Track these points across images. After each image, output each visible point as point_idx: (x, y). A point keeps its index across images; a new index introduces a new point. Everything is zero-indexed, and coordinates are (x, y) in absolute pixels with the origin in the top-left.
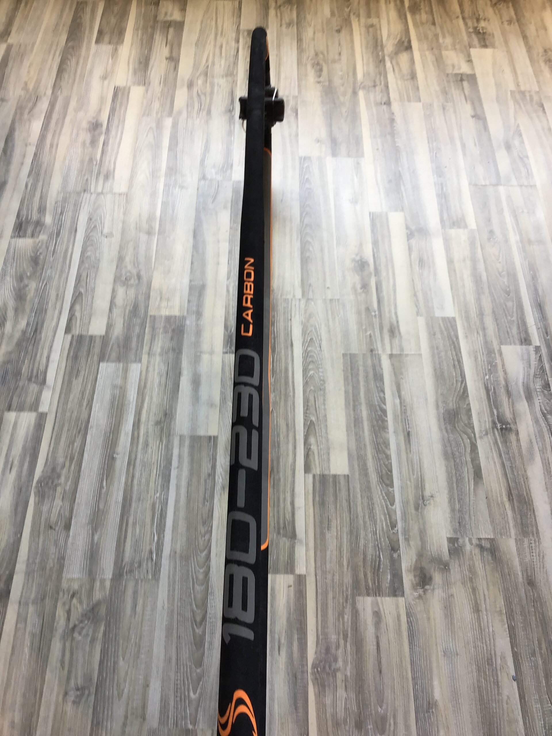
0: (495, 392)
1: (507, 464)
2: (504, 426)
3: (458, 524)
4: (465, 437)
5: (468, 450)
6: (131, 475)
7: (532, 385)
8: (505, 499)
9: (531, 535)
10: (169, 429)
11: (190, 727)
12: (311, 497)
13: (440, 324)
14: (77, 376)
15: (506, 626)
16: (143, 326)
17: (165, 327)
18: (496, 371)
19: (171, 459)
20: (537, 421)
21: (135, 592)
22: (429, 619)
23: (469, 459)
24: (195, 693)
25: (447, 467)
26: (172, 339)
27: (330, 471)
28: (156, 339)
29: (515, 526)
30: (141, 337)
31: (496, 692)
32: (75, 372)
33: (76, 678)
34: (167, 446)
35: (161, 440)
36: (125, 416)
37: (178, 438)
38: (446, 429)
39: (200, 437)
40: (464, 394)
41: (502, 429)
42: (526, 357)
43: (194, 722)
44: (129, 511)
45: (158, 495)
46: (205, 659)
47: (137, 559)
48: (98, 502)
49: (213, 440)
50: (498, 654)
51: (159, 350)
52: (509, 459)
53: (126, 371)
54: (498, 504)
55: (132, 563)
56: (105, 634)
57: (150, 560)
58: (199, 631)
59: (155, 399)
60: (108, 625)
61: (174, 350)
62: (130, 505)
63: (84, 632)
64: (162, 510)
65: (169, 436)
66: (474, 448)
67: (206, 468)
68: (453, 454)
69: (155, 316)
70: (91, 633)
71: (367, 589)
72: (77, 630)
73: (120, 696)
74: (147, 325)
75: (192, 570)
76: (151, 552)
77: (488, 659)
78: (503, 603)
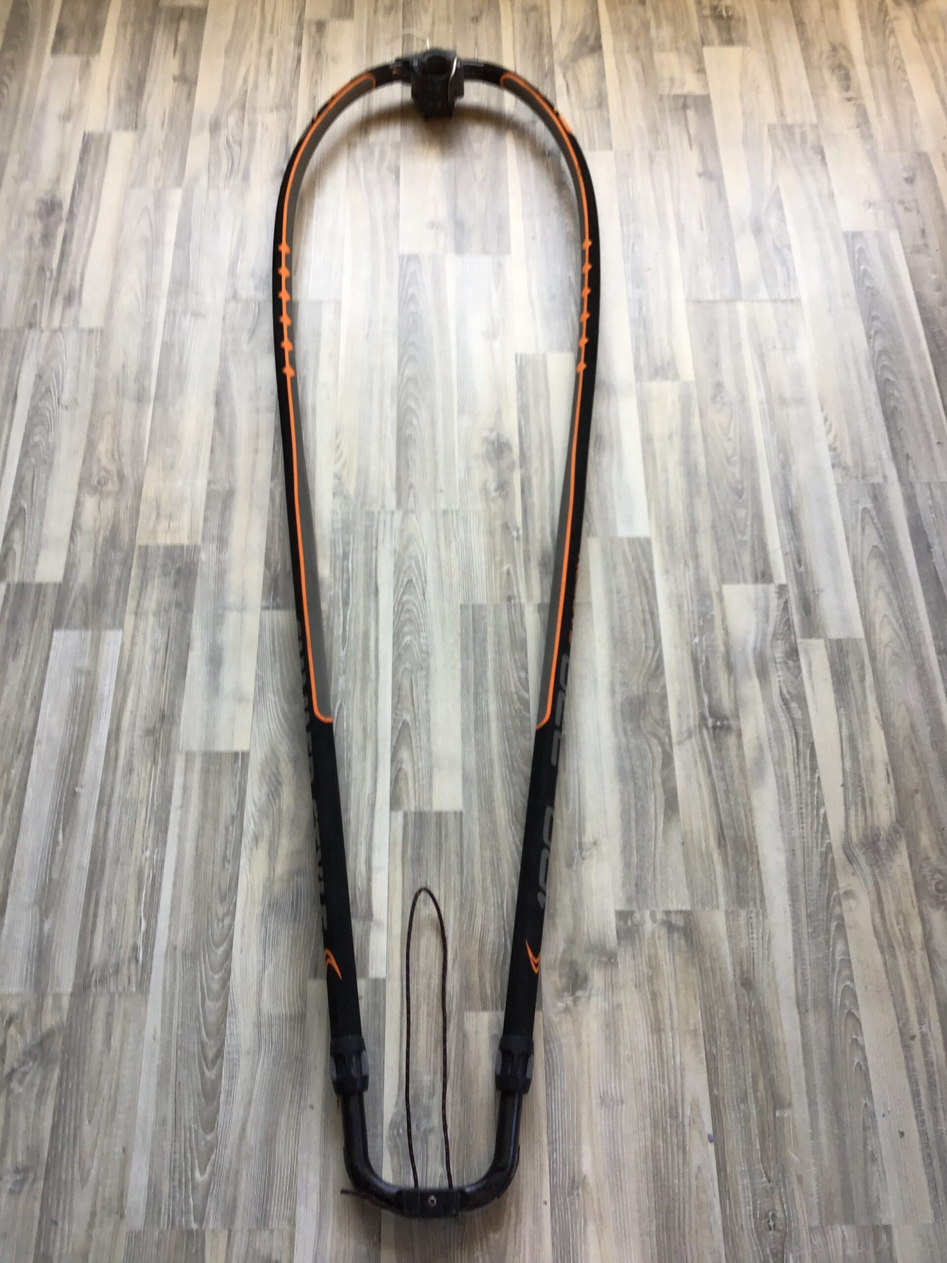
0: (707, 666)
1: (720, 786)
2: (719, 723)
3: (634, 889)
4: (654, 742)
5: (659, 764)
6: (103, 821)
7: (768, 651)
8: (713, 844)
9: (751, 904)
10: (168, 741)
11: (194, 1226)
12: (399, 850)
13: (624, 551)
14: (15, 654)
15: (703, 1054)
16: (126, 565)
17: (164, 566)
18: (712, 629)
19: (171, 795)
20: (772, 713)
21: (110, 1015)
22: (579, 1045)
23: (658, 780)
24: (202, 1172)
25: (622, 794)
26: (176, 585)
27: (431, 806)
28: (149, 587)
29: (727, 889)
30: (123, 584)
31: (681, 1161)
32: (12, 648)
33: (15, 1155)
34: (164, 773)
35: (155, 762)
36: (94, 720)
37: (183, 757)
38: (625, 729)
39: (219, 755)
40: (657, 670)
41: (715, 727)
42: (762, 603)
43: (201, 1219)
44: (101, 880)
45: (148, 853)
46: (220, 1119)
47: (113, 960)
48: (50, 867)
49: (241, 759)
50: (688, 1098)
51: (153, 606)
52: (724, 778)
53: (97, 643)
54: (701, 854)
55: (104, 969)
56: (60, 1083)
57: (134, 961)
58: (210, 1074)
59: (145, 692)
60: (65, 1068)
61: (178, 605)
62: (102, 871)
63: (28, 1078)
64: (154, 878)
65: (168, 752)
66: (668, 760)
67: (228, 804)
68: (633, 772)
69: (147, 547)
70: (38, 1082)
71: (483, 998)
72: (17, 1076)
73: (84, 1180)
74: (135, 563)
75: (201, 977)
76: (135, 949)
77: (671, 1109)
78: (700, 1018)
